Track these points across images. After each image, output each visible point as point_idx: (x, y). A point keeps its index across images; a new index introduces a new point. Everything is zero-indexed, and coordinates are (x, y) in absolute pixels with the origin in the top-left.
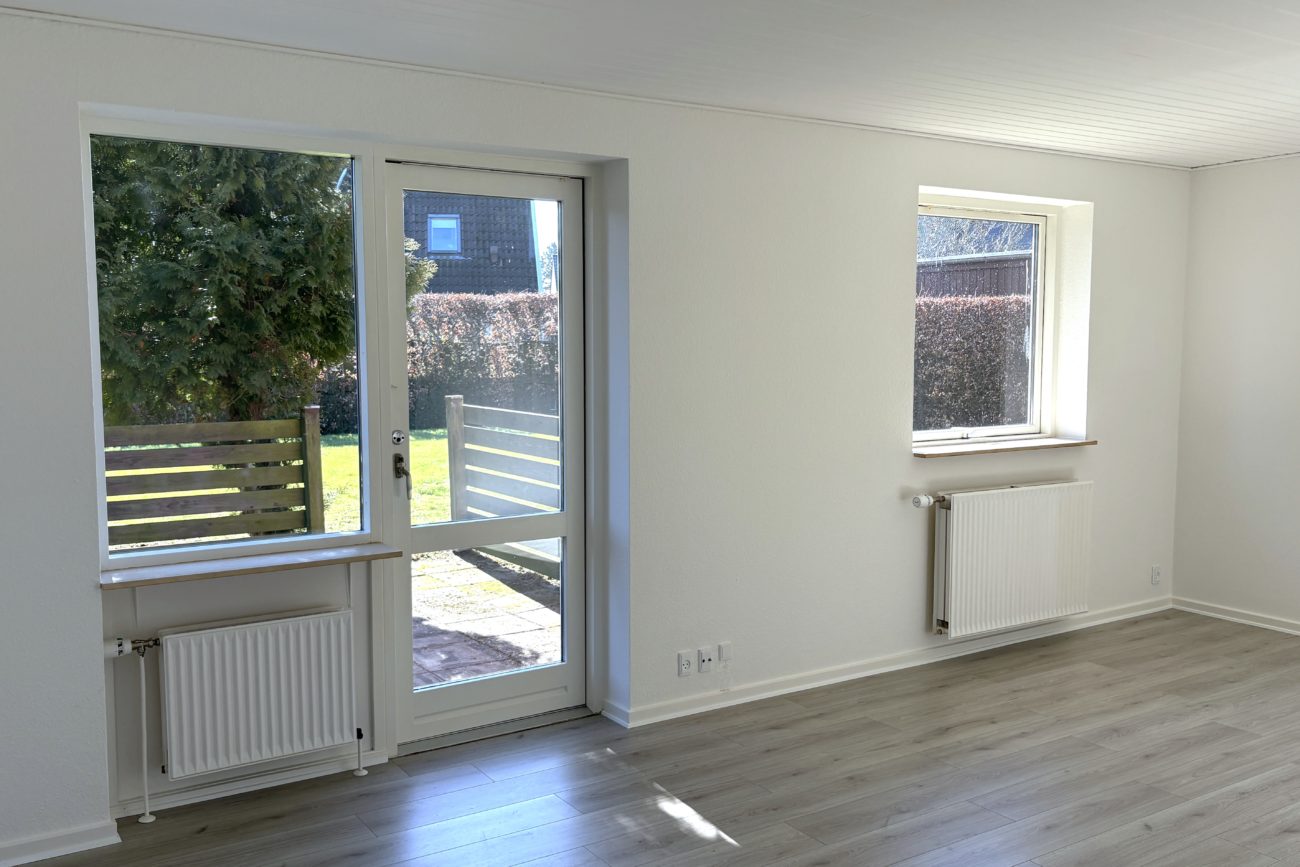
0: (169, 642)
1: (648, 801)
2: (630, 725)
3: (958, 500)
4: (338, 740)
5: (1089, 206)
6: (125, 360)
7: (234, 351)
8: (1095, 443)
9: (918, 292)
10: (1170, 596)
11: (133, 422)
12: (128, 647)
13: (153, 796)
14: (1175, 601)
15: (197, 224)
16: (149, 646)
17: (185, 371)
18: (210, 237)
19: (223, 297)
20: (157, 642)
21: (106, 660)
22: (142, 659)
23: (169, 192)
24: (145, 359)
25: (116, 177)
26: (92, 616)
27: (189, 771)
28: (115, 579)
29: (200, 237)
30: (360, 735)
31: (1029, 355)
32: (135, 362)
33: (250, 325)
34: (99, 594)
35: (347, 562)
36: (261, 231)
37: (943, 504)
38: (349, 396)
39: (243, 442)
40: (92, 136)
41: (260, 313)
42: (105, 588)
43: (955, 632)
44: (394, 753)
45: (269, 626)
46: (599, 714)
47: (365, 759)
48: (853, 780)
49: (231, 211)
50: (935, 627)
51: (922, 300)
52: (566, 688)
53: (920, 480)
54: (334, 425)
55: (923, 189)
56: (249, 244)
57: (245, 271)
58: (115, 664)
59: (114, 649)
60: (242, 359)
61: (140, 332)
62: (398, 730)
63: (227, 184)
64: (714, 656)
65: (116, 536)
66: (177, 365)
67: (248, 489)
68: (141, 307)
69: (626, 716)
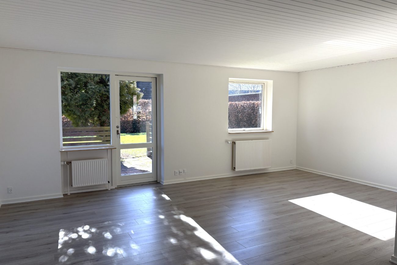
0: (73, 162)
1: (160, 195)
2: (164, 184)
3: (237, 142)
4: (104, 183)
5: (272, 81)
6: (77, 113)
7: (99, 112)
8: (273, 132)
9: (229, 101)
10: (295, 166)
11: (79, 127)
12: (65, 163)
13: (70, 191)
14: (296, 167)
15: (91, 86)
16: (69, 163)
17: (89, 116)
18: (93, 88)
19: (97, 101)
20: (71, 162)
21: (62, 165)
22: (68, 165)
23: (86, 79)
24: (81, 113)
25: (76, 76)
26: (59, 157)
27: (76, 186)
28: (63, 150)
29: (92, 88)
30: (109, 182)
31: (260, 113)
32: (79, 114)
33: (103, 107)
34: (60, 153)
35: (107, 149)
36: (104, 87)
37: (234, 143)
38: (139, 124)
39: (103, 131)
40: (61, 72)
41: (104, 104)
42: (61, 152)
43: (237, 170)
44: (116, 187)
45: (90, 161)
46: (159, 183)
47: (109, 187)
48: (200, 193)
49: (98, 83)
50: (233, 169)
51: (230, 103)
52: (153, 177)
53: (230, 138)
54: (135, 131)
55: (230, 79)
56: (101, 90)
57: (101, 95)
58: (63, 166)
59: (63, 163)
60: (101, 113)
61: (81, 108)
62: (117, 183)
63: (97, 77)
64: (183, 172)
65: (64, 145)
66: (87, 115)
67: (104, 141)
68: (81, 103)
69: (163, 182)
